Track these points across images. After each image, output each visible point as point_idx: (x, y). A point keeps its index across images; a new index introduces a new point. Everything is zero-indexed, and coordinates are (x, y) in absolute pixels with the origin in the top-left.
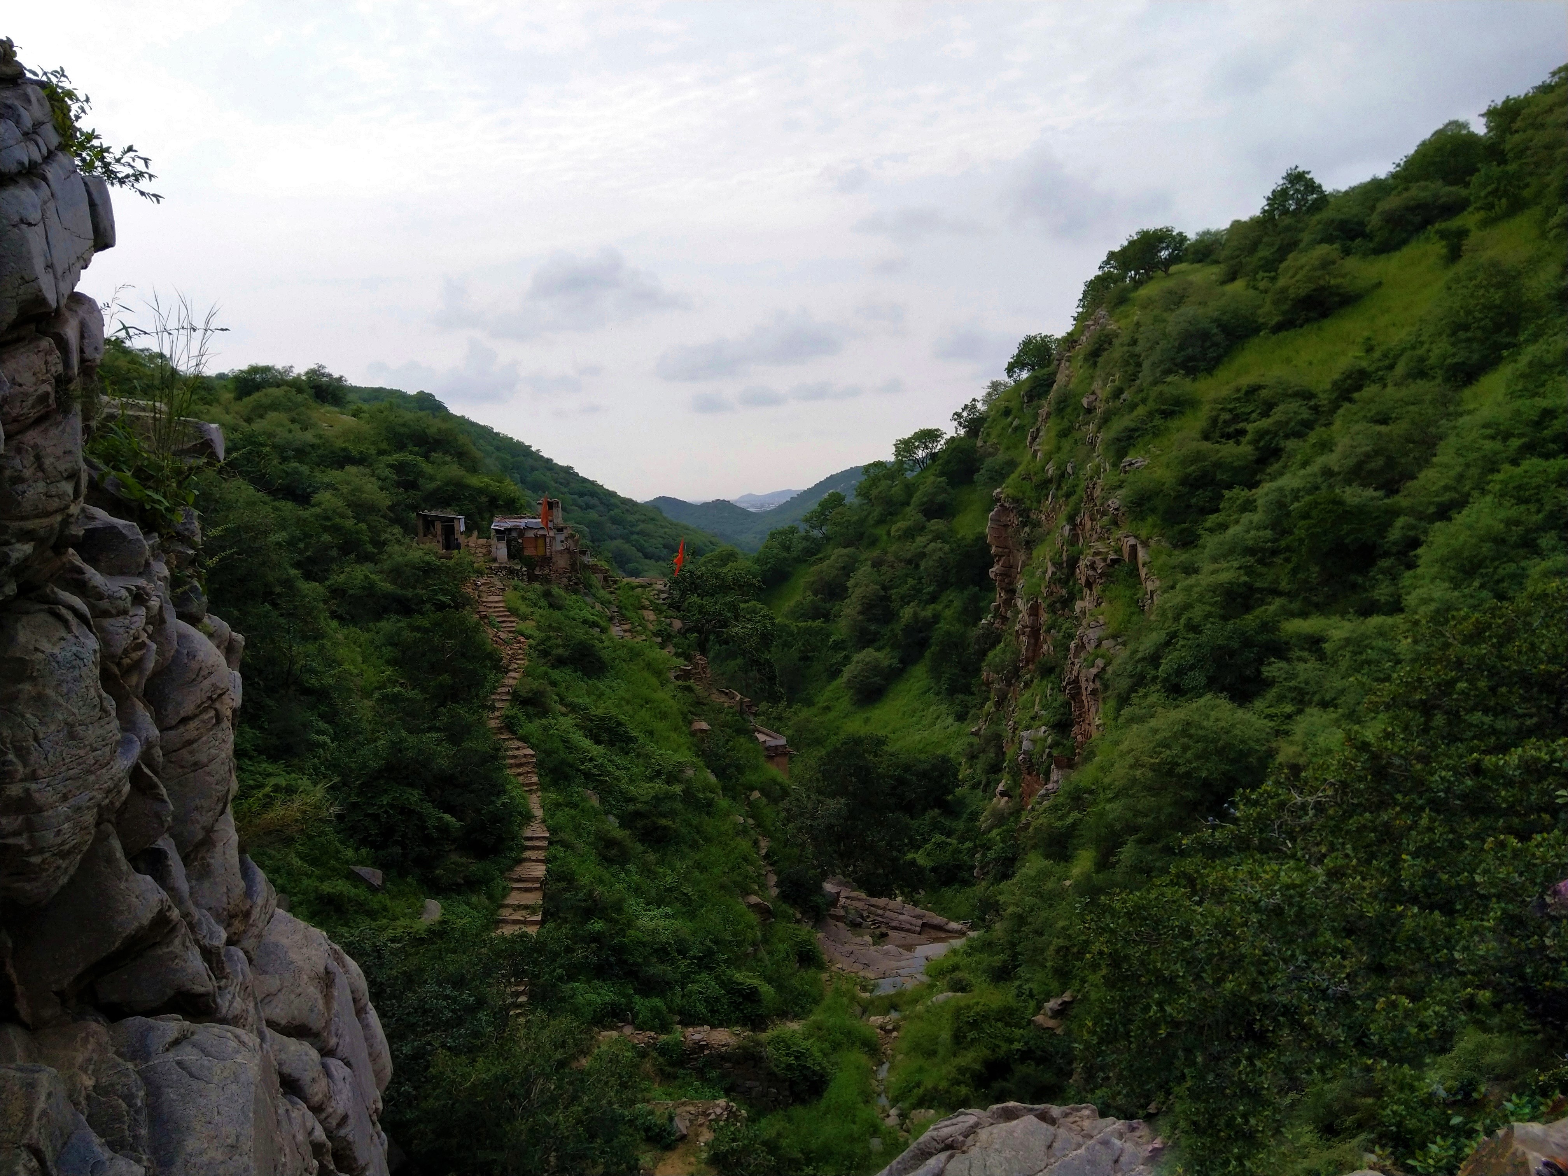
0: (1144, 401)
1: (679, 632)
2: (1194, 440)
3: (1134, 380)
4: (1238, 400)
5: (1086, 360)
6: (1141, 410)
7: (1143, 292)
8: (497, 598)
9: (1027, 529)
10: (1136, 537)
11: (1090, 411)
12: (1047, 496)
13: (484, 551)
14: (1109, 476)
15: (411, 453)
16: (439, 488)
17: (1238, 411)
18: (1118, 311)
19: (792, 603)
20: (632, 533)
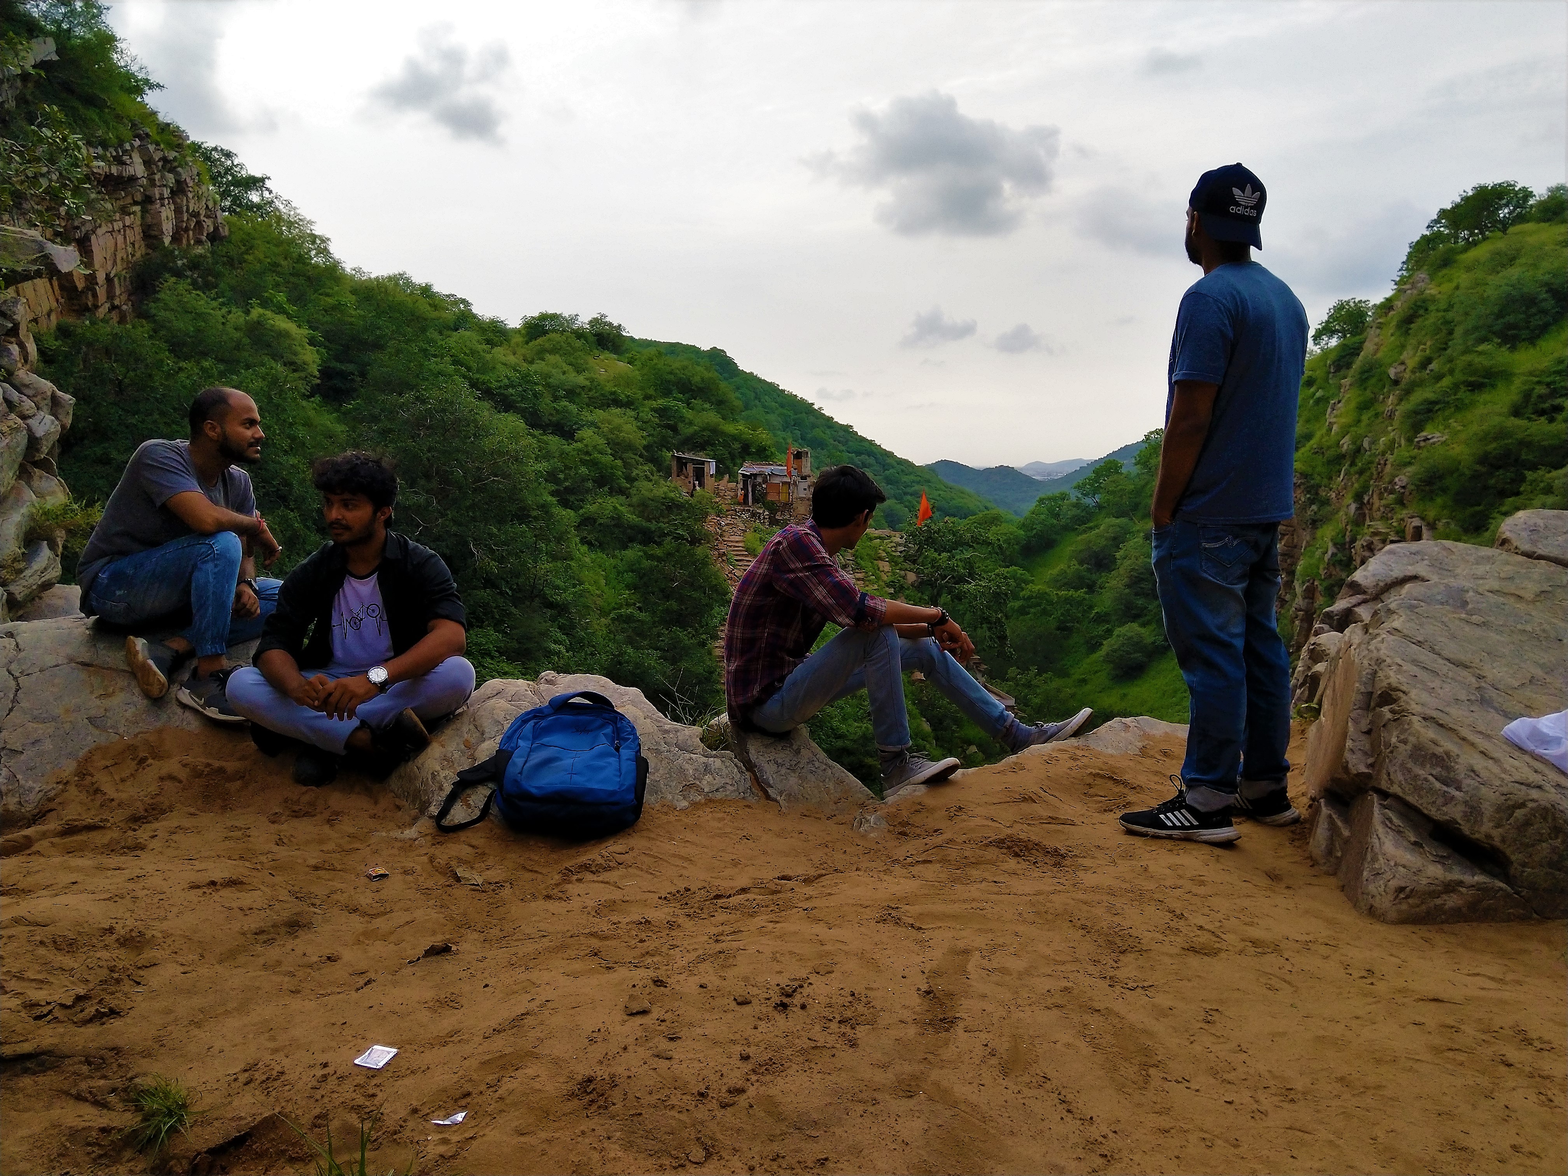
0: (1451, 372)
1: (912, 585)
2: (1500, 415)
3: (1445, 349)
4: (1558, 373)
5: (1399, 326)
6: (1446, 382)
7: (1473, 254)
8: (737, 538)
9: (1314, 507)
10: (1423, 519)
11: (1396, 382)
12: (1340, 472)
13: (732, 494)
14: (1403, 452)
15: (675, 399)
16: (695, 433)
17: (1558, 385)
18: (1440, 274)
19: (1055, 571)
20: (906, 494)
